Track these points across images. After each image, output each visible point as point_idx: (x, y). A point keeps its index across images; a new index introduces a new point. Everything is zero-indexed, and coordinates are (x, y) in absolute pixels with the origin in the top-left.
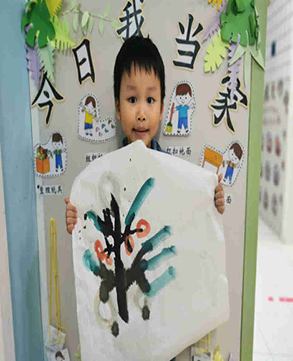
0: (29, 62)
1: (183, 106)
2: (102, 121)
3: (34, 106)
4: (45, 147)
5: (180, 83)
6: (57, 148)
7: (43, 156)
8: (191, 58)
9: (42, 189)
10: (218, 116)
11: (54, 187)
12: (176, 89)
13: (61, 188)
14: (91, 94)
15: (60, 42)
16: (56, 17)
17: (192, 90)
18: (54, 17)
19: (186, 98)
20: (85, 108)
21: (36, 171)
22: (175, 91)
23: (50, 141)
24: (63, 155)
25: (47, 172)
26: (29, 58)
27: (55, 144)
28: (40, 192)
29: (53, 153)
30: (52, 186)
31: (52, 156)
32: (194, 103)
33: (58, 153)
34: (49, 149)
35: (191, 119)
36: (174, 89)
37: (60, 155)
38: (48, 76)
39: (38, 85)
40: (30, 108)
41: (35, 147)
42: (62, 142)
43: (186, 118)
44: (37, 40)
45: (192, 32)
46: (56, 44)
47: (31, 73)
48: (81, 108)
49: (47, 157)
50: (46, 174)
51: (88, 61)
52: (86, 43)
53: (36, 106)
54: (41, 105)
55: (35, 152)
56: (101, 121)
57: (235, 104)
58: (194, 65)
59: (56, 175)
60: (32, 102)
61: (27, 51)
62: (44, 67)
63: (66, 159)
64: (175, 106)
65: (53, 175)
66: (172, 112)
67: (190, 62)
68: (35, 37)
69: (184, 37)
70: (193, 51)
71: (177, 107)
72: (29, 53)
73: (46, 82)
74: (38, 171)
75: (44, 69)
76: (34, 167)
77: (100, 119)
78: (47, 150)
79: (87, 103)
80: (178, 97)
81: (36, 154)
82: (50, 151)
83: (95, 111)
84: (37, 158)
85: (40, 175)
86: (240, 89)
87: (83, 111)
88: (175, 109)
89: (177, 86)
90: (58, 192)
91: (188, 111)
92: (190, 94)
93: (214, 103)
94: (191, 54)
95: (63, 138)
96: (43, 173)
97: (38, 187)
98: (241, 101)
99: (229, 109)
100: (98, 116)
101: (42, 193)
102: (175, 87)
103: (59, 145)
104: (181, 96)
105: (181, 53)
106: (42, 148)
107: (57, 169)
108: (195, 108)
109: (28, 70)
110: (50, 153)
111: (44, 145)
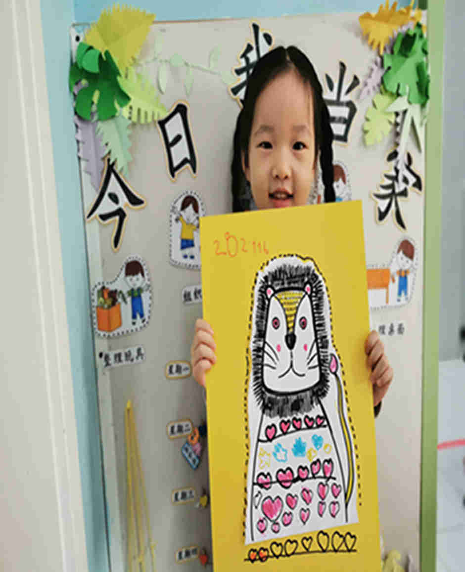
3: (93, 220)
4: (112, 287)
6: (135, 285)
7: (109, 302)
8: (344, 127)
10: (383, 209)
19: (338, 186)
20: (181, 215)
21: (96, 330)
23: (120, 276)
25: (117, 328)
27: (131, 280)
32: (350, 192)
33: (136, 294)
34: (119, 290)
37: (139, 297)
39: (97, 185)
40: (85, 224)
41: (94, 290)
42: (143, 275)
49: (117, 303)
50: (119, 331)
51: (184, 138)
53: (95, 218)
54: (104, 217)
55: (95, 297)
57: (406, 190)
58: (349, 137)
60: (87, 213)
63: (150, 302)
65: (127, 331)
67: (342, 133)
69: (333, 96)
70: (346, 116)
74: (99, 329)
76: (93, 324)
78: (116, 291)
79: (184, 206)
81: (97, 301)
82: (121, 292)
83: (198, 218)
84: (98, 307)
85: (104, 335)
86: (412, 167)
87: (177, 220)
92: (344, 181)
93: (378, 190)
94: (342, 120)
95: (144, 267)
98: (414, 185)
99: (398, 199)
106: (107, 289)
107: (135, 320)
110: (121, 295)
111: (111, 283)
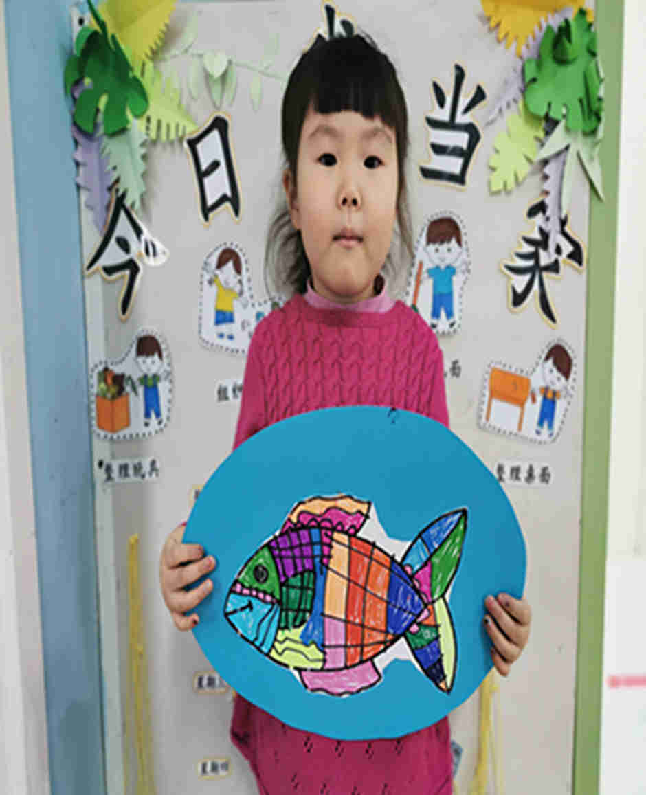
0: (82, 169)
1: (443, 267)
2: (256, 305)
3: (94, 273)
4: (117, 370)
5: (435, 218)
6: (149, 370)
7: (114, 390)
8: (460, 161)
9: (109, 469)
10: (520, 290)
11: (140, 464)
12: (426, 230)
13: (158, 465)
14: (232, 244)
15: (159, 123)
16: (150, 65)
17: (463, 231)
18: (144, 65)
19: (449, 250)
20: (216, 276)
21: (95, 428)
22: (424, 235)
23: (130, 355)
24: (163, 387)
25: (122, 429)
26: (80, 159)
27: (144, 362)
28: (104, 476)
29: (137, 384)
30: (136, 461)
31: (134, 389)
32: (468, 260)
33: (150, 383)
34: (127, 374)
35: (461, 296)
36: (423, 230)
37: (155, 387)
38: (128, 203)
39: (101, 225)
40: (83, 278)
41: (93, 371)
42: (160, 356)
43: (450, 295)
44: (100, 118)
45: (463, 102)
46: (148, 128)
47: (84, 196)
48: (207, 277)
49: (124, 393)
50: (121, 434)
51: (223, 166)
52: (220, 125)
53: (97, 270)
54: (109, 270)
55: (94, 380)
56: (253, 305)
57: (556, 262)
58: (468, 177)
59: (144, 435)
60: (87, 262)
61: (76, 143)
62: (117, 181)
63: (170, 396)
64: (424, 269)
65: (137, 435)
66: (418, 282)
67: (457, 170)
68: (98, 110)
69: (443, 115)
70: (464, 145)
71: (429, 271)
72: (80, 148)
73: (123, 215)
74: (100, 426)
75: (119, 186)
76: (90, 419)
77: (251, 302)
78: (122, 376)
79: (221, 264)
80: (432, 247)
81: (96, 387)
82: (130, 378)
83: (240, 282)
84: (97, 396)
85: (106, 437)
86: (567, 229)
87: (211, 282)
88: (424, 275)
89: (428, 223)
90: (150, 474)
91: (455, 279)
92: (459, 242)
93: (512, 260)
94: (459, 152)
95: (163, 346)
96: (113, 430)
97: (101, 464)
98: (570, 256)
99: (545, 275)
100: (247, 294)
101: (109, 478)
102: (425, 225)
103: (153, 362)
104: (437, 246)
105: (439, 149)
106: (111, 371)
107: (147, 421)
108: (469, 271)
109: (78, 187)
110: (130, 382)
111: (117, 363)
